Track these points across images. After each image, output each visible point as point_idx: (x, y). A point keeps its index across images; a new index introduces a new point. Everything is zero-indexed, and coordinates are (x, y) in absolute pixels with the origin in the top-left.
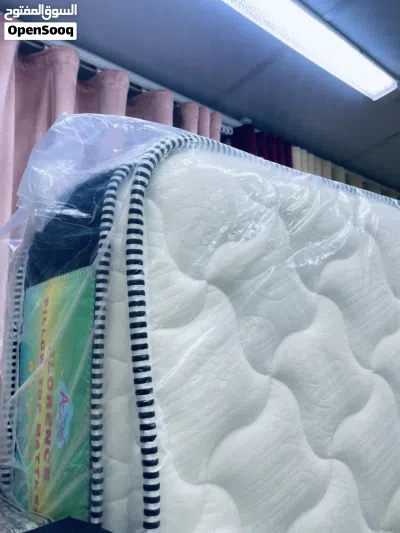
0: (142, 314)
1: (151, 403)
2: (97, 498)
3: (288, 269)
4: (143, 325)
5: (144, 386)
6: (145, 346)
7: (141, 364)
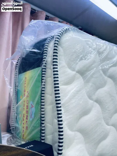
0: (57, 81)
1: (60, 107)
2: (43, 135)
3: (99, 69)
4: (58, 84)
5: (58, 102)
6: (58, 90)
7: (57, 95)
